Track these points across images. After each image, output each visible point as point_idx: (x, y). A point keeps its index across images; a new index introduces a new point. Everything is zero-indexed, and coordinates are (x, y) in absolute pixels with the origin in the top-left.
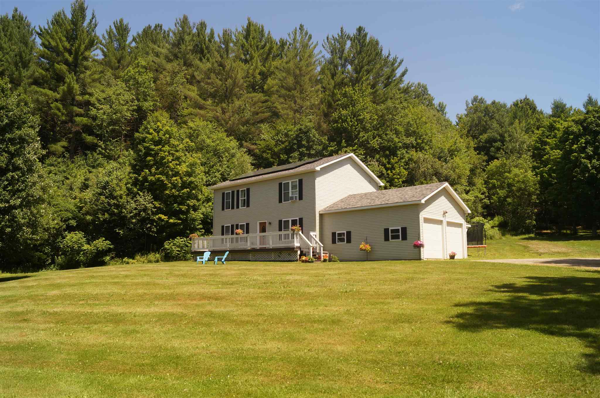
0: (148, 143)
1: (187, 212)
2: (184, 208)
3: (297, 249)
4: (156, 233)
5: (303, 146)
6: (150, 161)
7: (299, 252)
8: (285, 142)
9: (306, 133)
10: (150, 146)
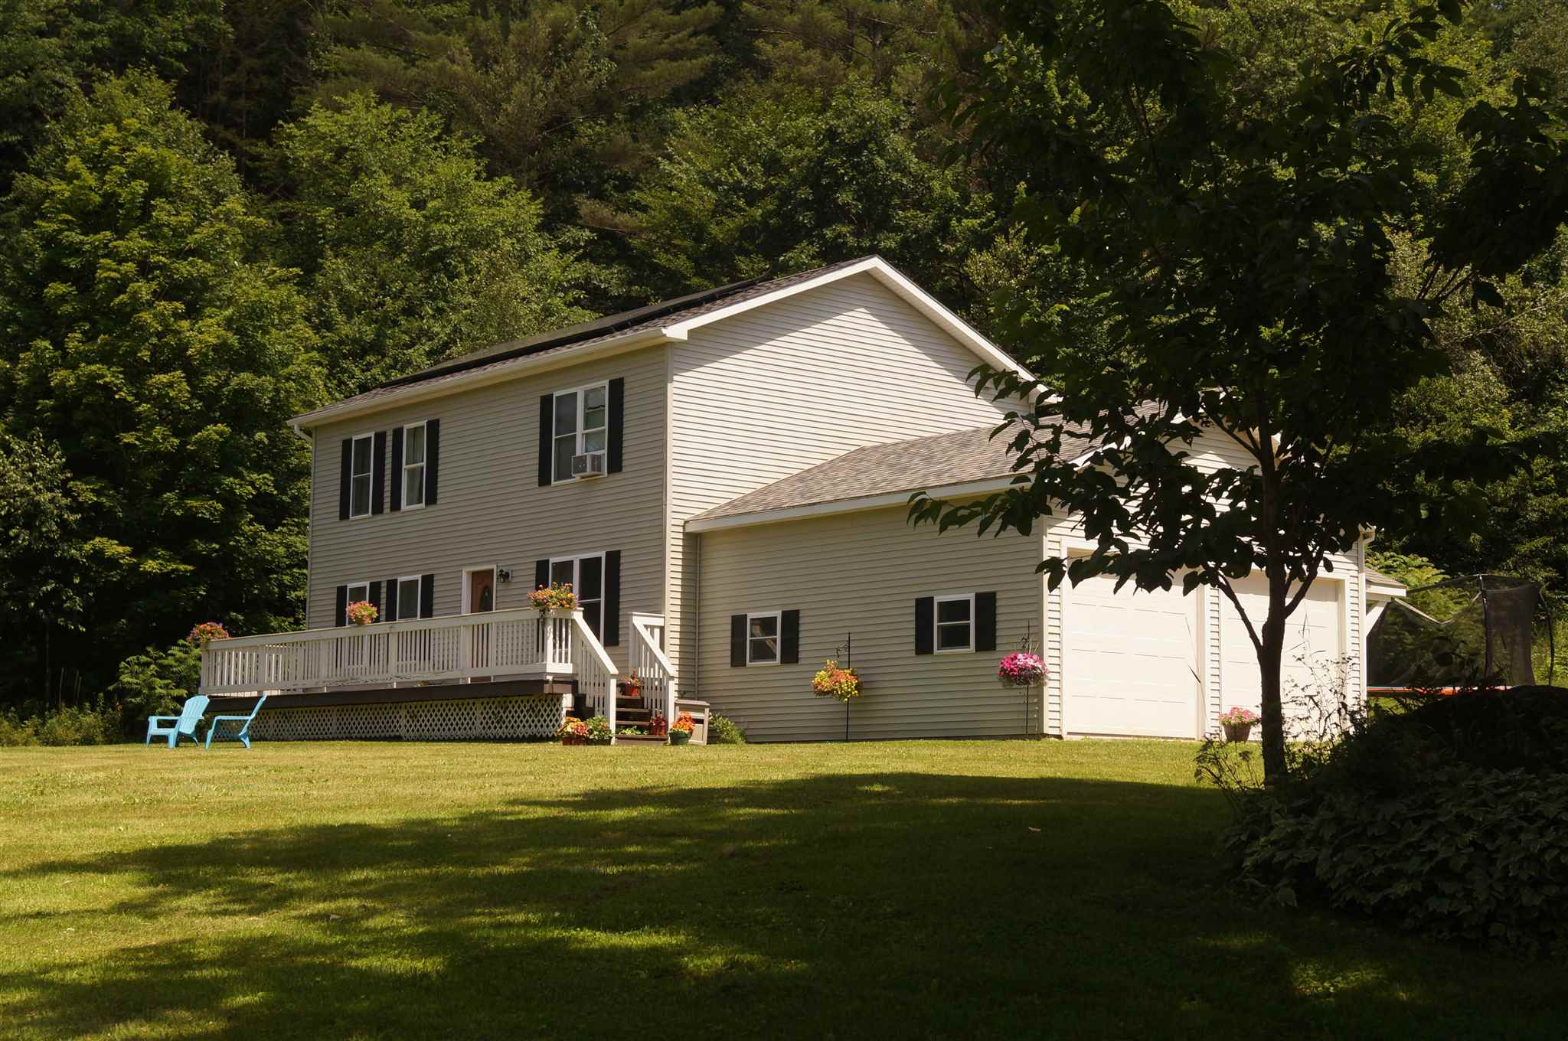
0: (49, 220)
1: (225, 528)
2: (206, 508)
3: (557, 689)
4: (82, 617)
5: (841, 214)
6: (62, 299)
7: (567, 701)
8: (762, 194)
9: (855, 150)
10: (60, 231)
